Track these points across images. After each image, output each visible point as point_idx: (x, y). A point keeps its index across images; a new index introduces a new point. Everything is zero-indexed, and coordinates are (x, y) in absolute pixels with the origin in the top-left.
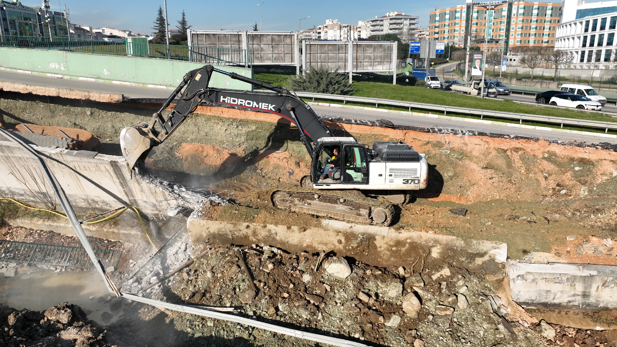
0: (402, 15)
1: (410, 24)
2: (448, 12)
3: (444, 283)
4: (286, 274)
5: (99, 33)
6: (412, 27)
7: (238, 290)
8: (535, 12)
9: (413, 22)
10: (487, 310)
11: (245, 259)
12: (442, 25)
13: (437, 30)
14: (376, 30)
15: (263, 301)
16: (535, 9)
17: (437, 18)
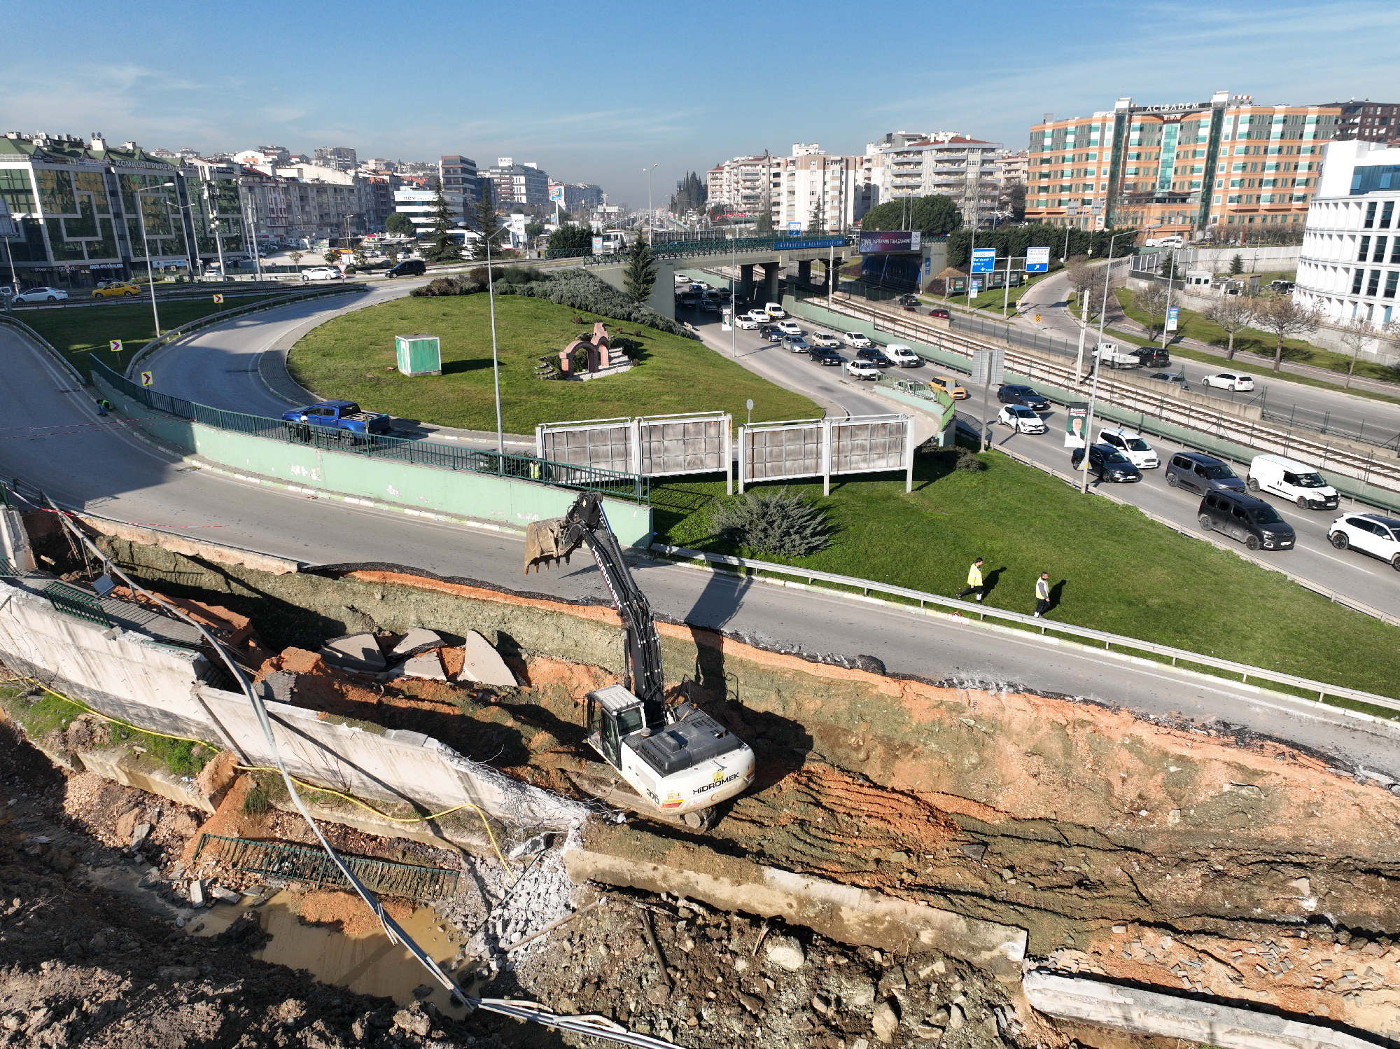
0: (964, 140)
1: (984, 162)
2: (1071, 128)
3: (935, 986)
4: (712, 959)
5: (293, 179)
6: (988, 167)
7: (644, 982)
8: (1277, 129)
9: (990, 155)
10: (989, 1032)
11: (653, 927)
12: (1057, 158)
13: (1045, 169)
14: (906, 175)
15: (681, 1003)
16: (1277, 122)
17: (1048, 142)
